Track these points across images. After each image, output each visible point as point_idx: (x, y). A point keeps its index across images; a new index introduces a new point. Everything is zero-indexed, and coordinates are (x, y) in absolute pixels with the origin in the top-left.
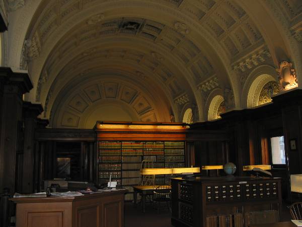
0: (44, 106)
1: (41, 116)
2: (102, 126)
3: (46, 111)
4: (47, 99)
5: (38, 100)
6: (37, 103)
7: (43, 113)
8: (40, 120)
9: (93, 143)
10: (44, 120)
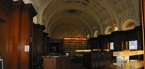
1: (48, 36)
2: (65, 39)
5: (47, 32)
8: (48, 37)
9: (62, 43)
10: (49, 37)
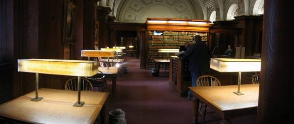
0: (112, 8)
1: (111, 14)
2: (150, 22)
3: (113, 11)
4: (114, 4)
5: (107, 5)
6: (108, 6)
7: (111, 13)
8: (109, 17)
9: (145, 32)
10: (112, 17)
